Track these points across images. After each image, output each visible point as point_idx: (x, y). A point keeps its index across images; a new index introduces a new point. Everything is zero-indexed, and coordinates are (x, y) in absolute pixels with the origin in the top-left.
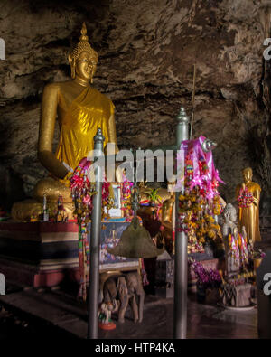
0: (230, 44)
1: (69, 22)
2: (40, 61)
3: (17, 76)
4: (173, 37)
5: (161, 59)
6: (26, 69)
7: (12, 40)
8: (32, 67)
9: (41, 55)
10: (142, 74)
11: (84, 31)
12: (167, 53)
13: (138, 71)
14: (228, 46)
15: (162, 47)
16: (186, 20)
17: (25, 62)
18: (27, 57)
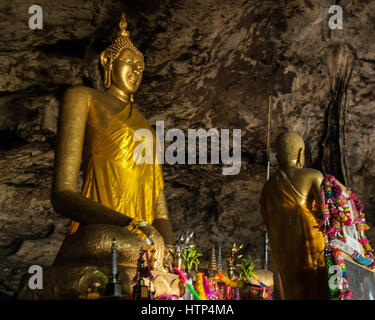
0: (287, 90)
2: (32, 75)
4: (222, 69)
6: (8, 84)
8: (18, 81)
9: (35, 64)
10: (173, 117)
11: (123, 25)
12: (211, 91)
14: (283, 93)
15: (206, 81)
16: (241, 48)
17: (9, 71)
18: (14, 62)
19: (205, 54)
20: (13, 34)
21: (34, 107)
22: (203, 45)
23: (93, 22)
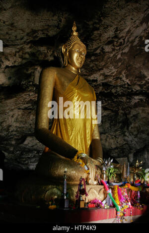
1: (61, 21)
2: (27, 56)
3: (7, 67)
5: (120, 64)
6: (15, 62)
7: (10, 32)
8: (20, 60)
9: (28, 50)
10: (103, 75)
11: (74, 29)
12: (125, 59)
13: (102, 72)
15: (122, 54)
17: (15, 55)
18: (18, 50)
19: (121, 40)
20: (16, 37)
21: (29, 72)
22: (120, 36)
23: (58, 27)
